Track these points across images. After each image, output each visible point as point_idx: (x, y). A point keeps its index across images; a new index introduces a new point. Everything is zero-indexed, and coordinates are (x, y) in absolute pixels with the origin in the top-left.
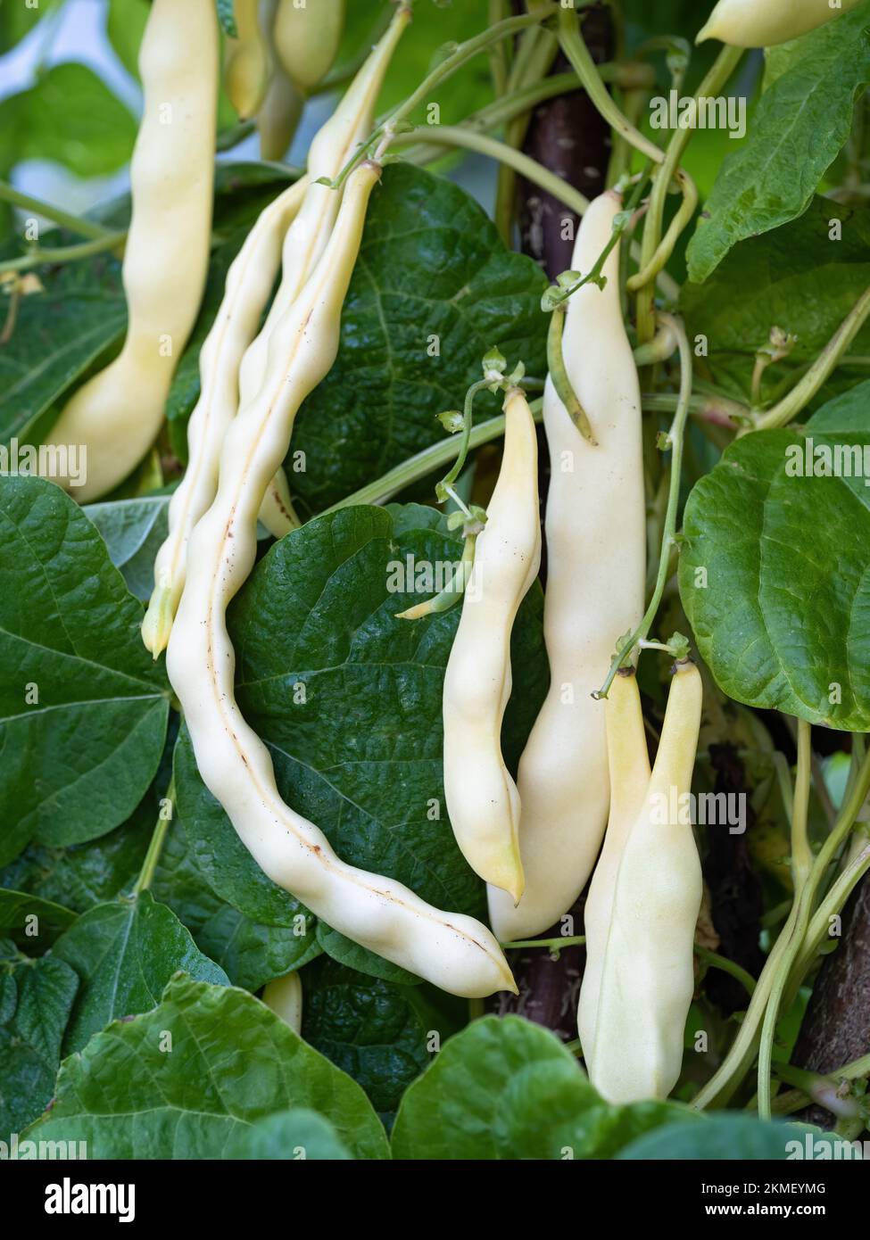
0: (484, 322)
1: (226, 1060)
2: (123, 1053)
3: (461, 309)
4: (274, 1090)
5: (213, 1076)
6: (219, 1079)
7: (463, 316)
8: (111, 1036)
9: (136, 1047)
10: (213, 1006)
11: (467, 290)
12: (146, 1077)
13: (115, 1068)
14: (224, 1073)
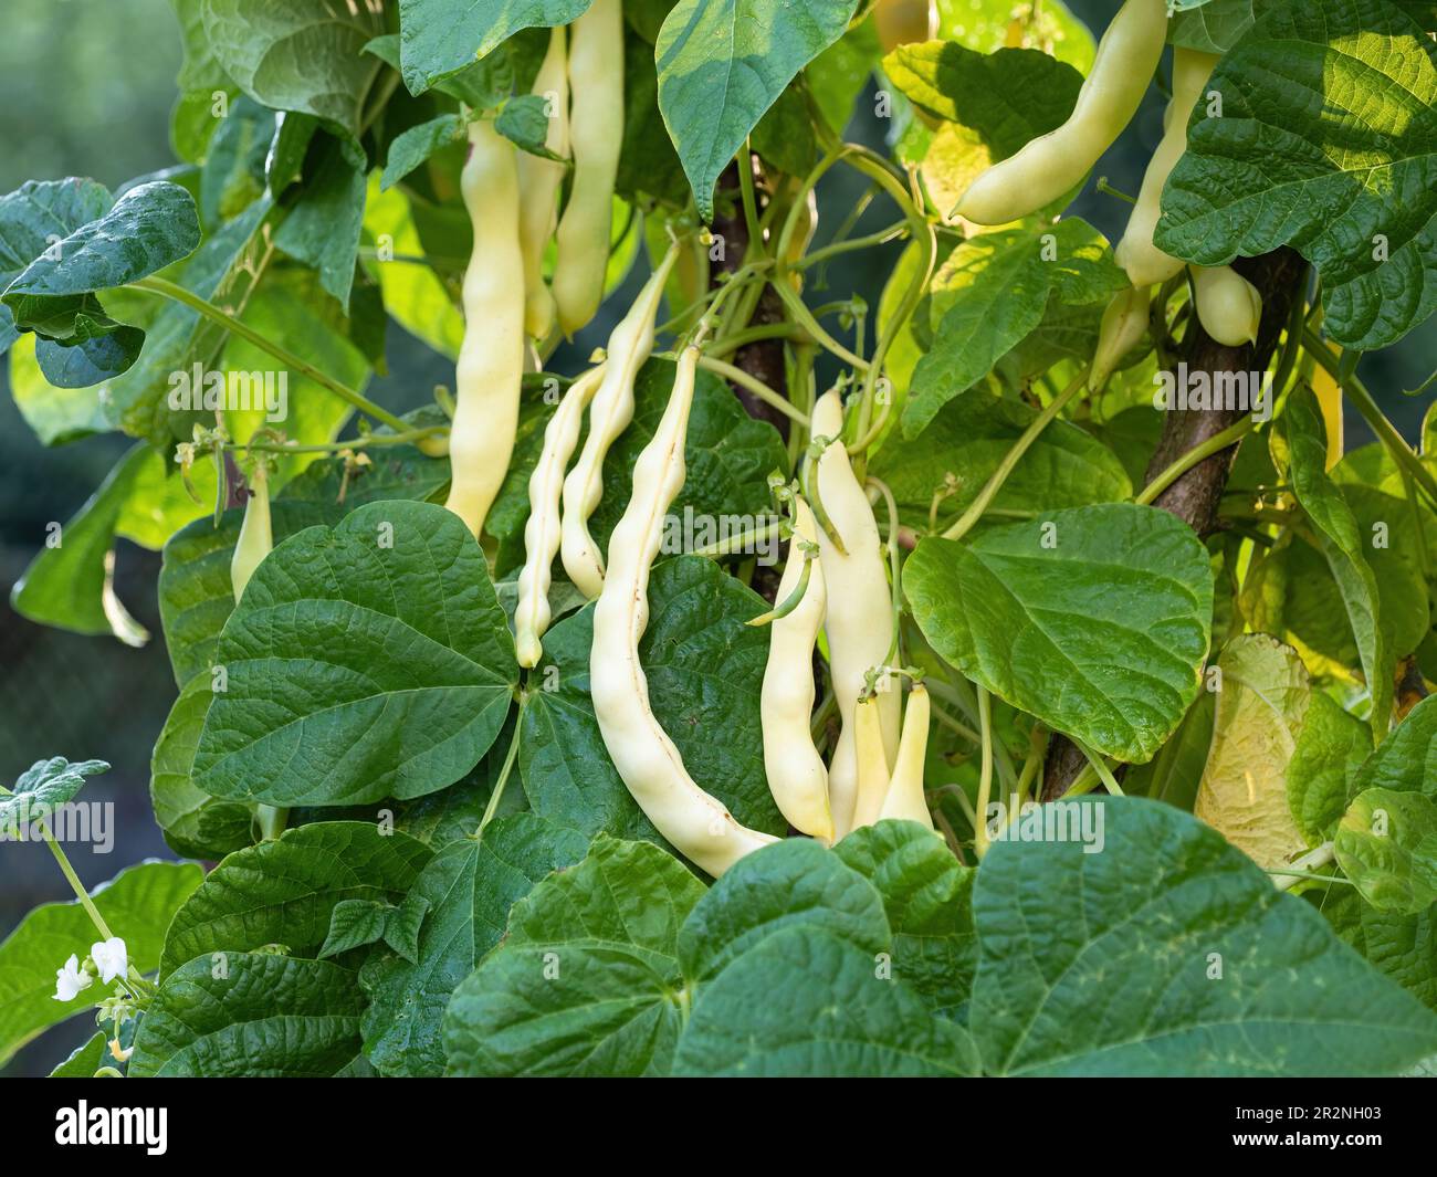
0: (736, 466)
1: (631, 903)
2: (558, 895)
3: (720, 456)
4: (667, 923)
5: (621, 915)
6: (626, 917)
7: (722, 461)
8: (549, 884)
9: (567, 891)
10: (626, 855)
11: (725, 442)
12: (574, 914)
13: (553, 905)
14: (629, 913)
